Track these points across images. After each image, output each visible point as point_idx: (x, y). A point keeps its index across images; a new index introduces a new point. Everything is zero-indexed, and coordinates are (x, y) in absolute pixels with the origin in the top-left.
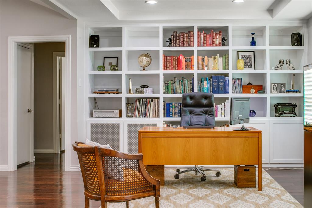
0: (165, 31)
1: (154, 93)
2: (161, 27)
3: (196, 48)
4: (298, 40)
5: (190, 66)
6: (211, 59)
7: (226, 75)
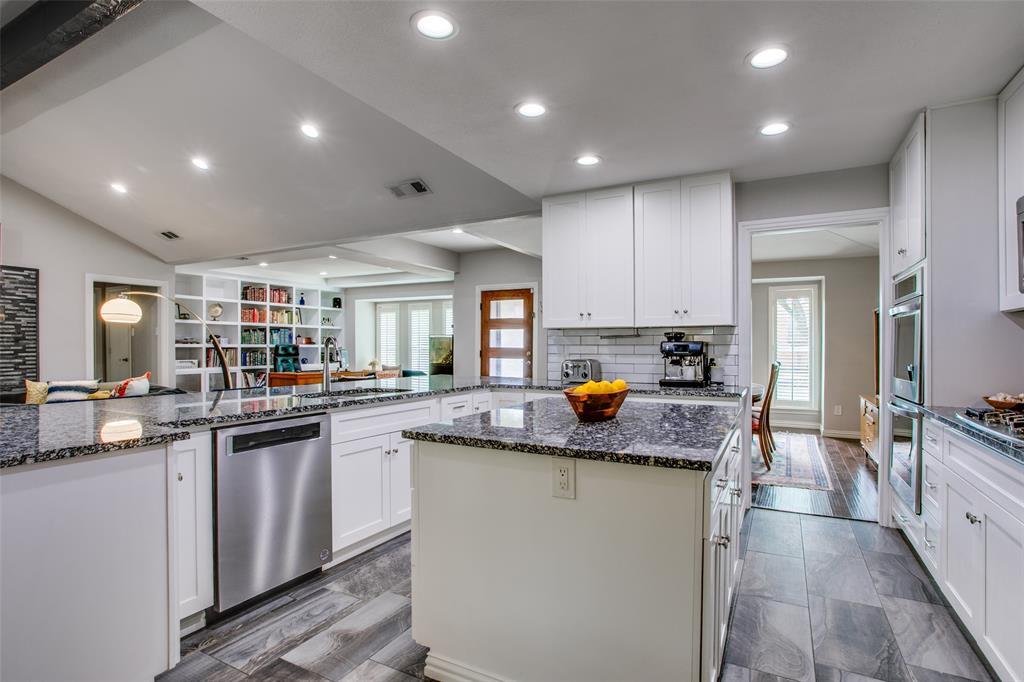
0: (242, 283)
1: (229, 343)
2: (239, 280)
3: (268, 304)
4: (337, 303)
5: (262, 319)
6: (279, 314)
7: (290, 329)
